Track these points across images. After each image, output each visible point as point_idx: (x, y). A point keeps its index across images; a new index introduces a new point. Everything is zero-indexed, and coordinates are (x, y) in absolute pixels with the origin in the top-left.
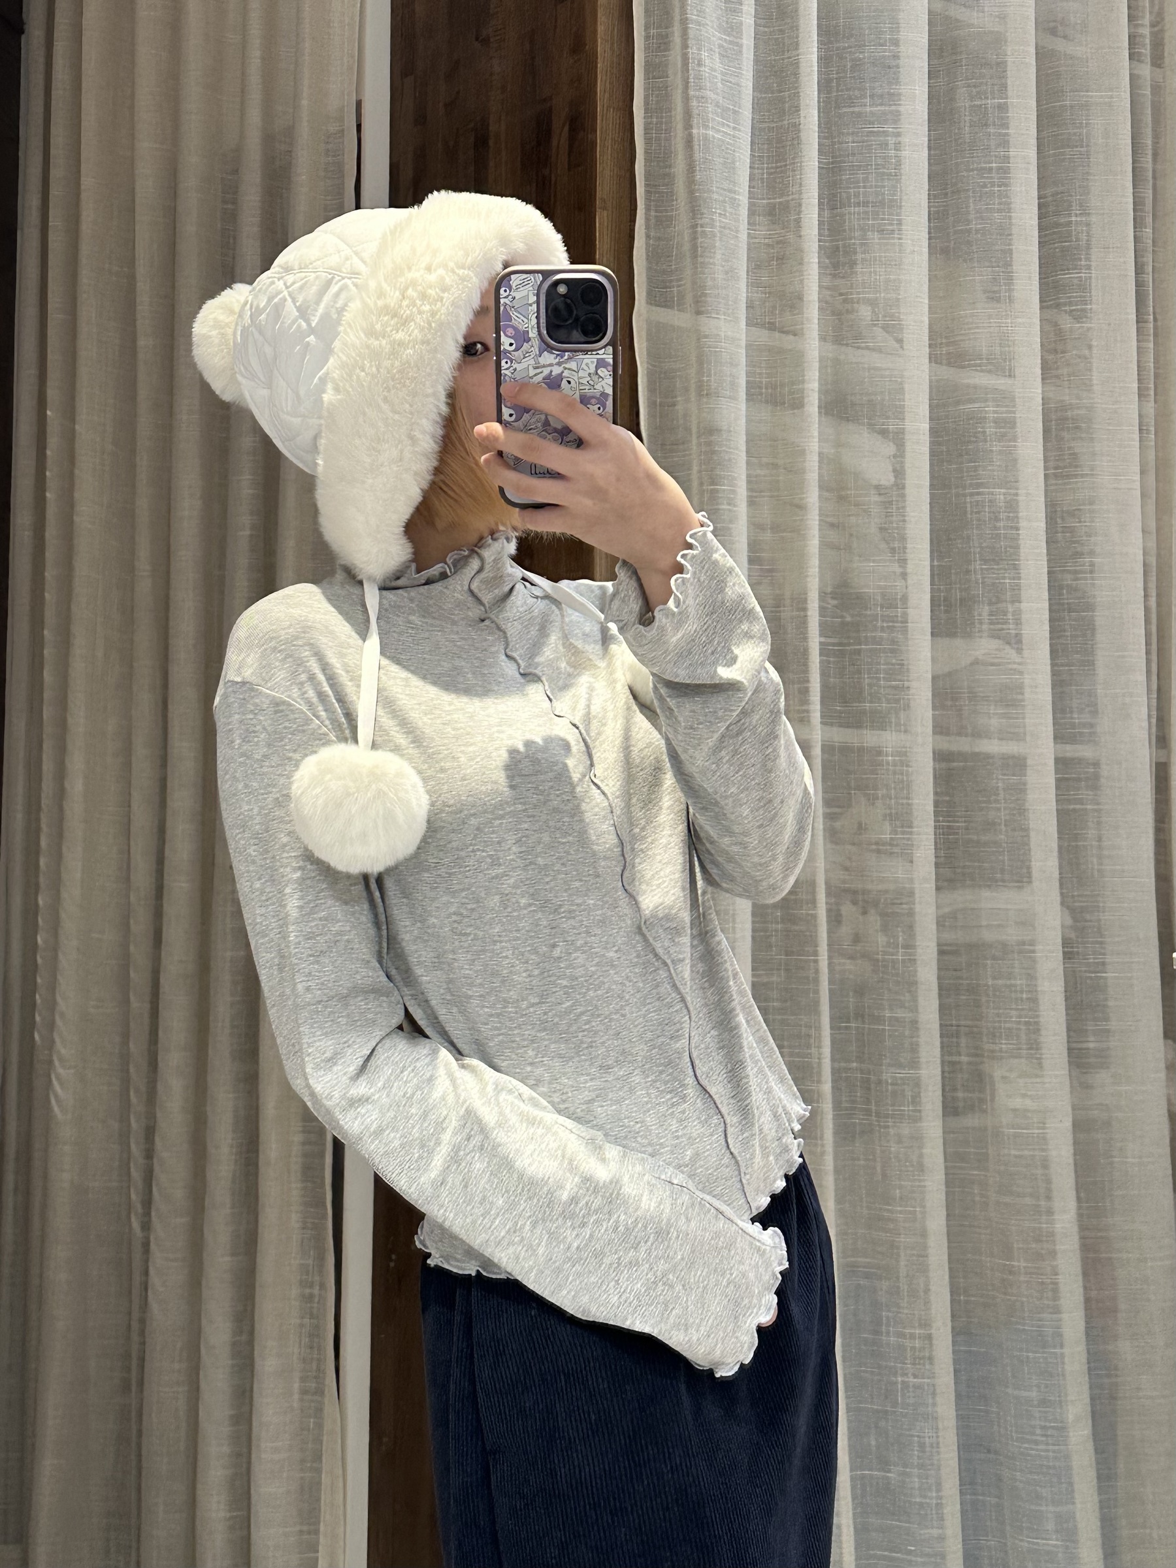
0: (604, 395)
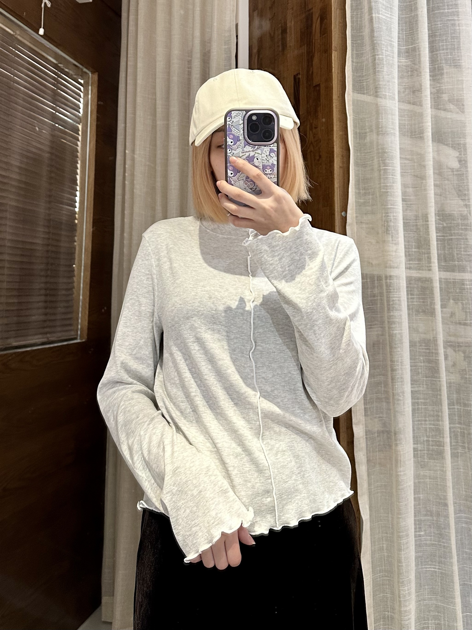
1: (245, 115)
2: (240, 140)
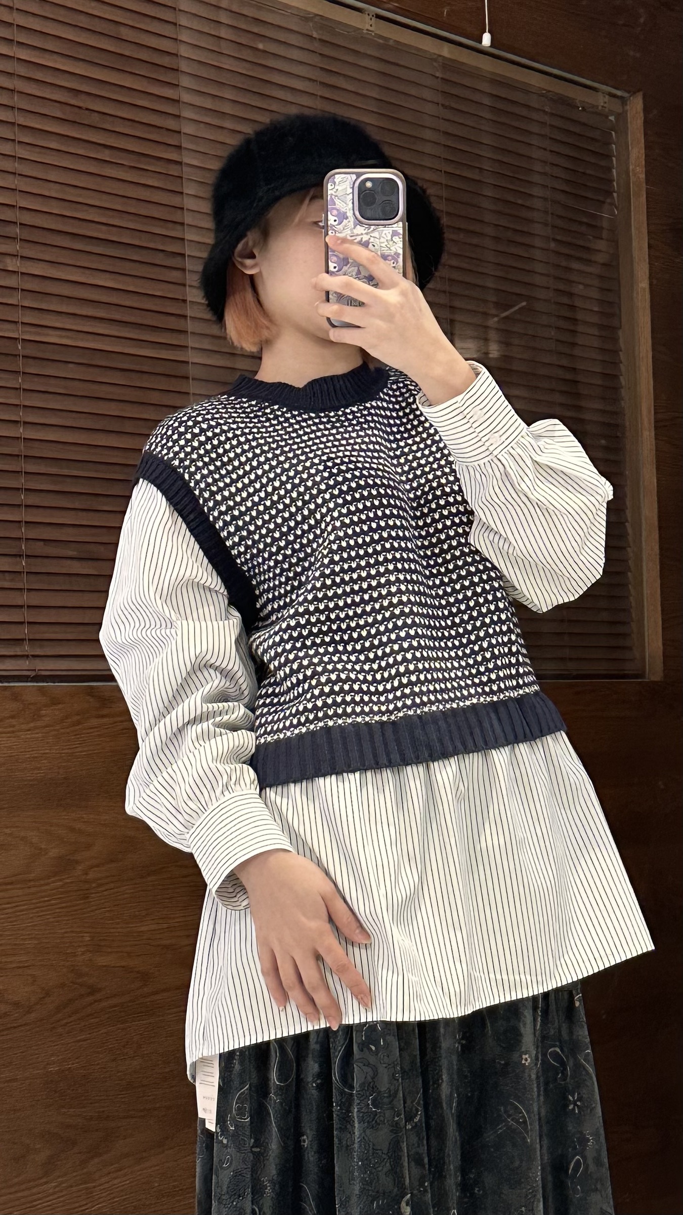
0: (397, 254)
1: (356, 180)
2: (347, 218)
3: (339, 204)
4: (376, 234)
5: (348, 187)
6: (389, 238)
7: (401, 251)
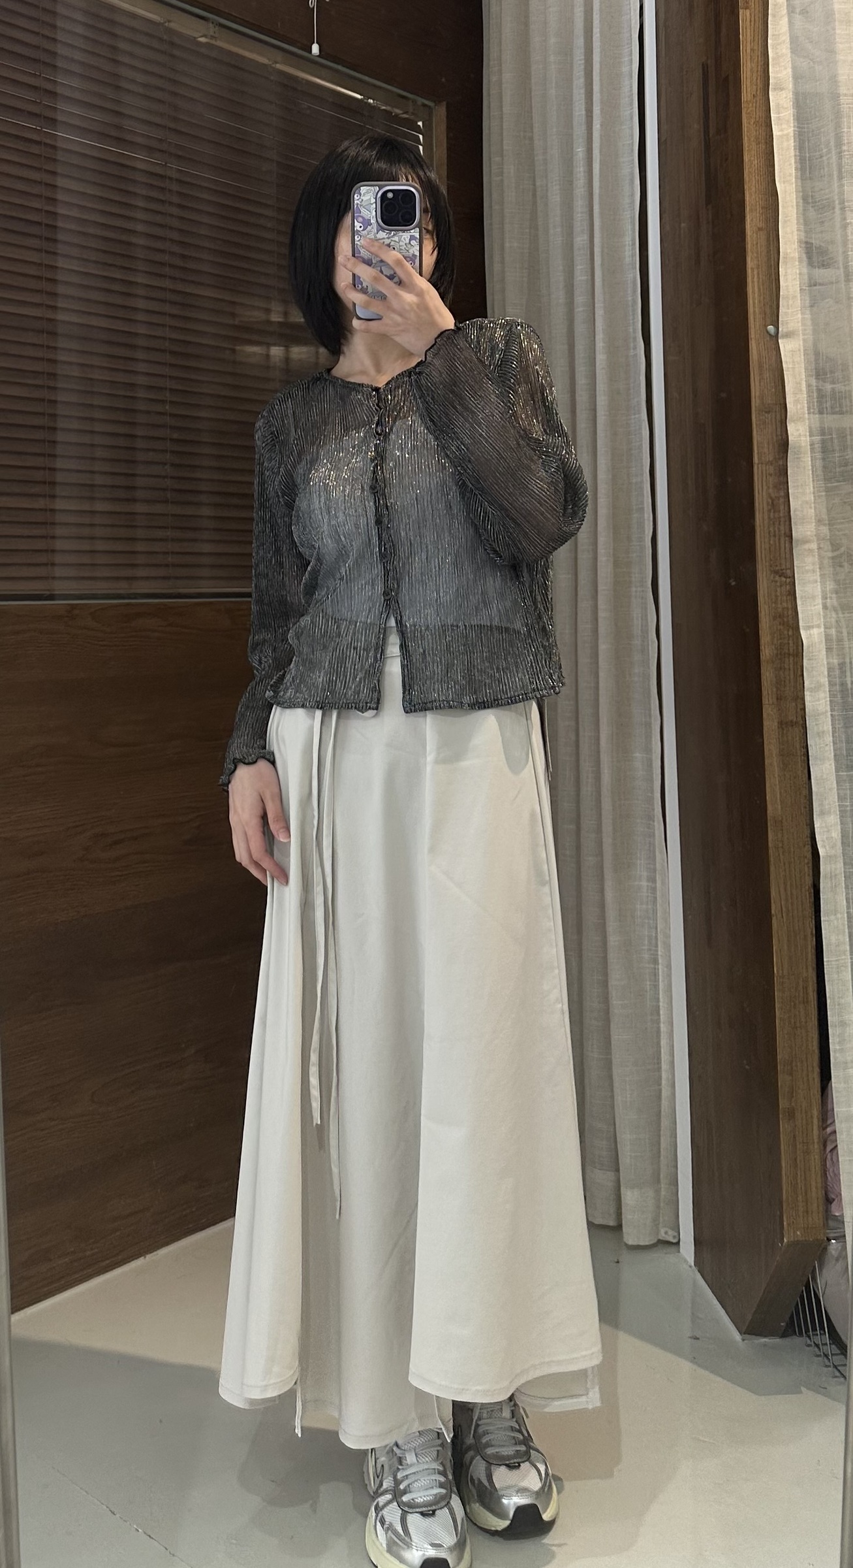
1: (378, 191)
2: (371, 224)
3: (364, 213)
4: (396, 238)
5: (372, 198)
6: (408, 241)
7: (417, 254)
